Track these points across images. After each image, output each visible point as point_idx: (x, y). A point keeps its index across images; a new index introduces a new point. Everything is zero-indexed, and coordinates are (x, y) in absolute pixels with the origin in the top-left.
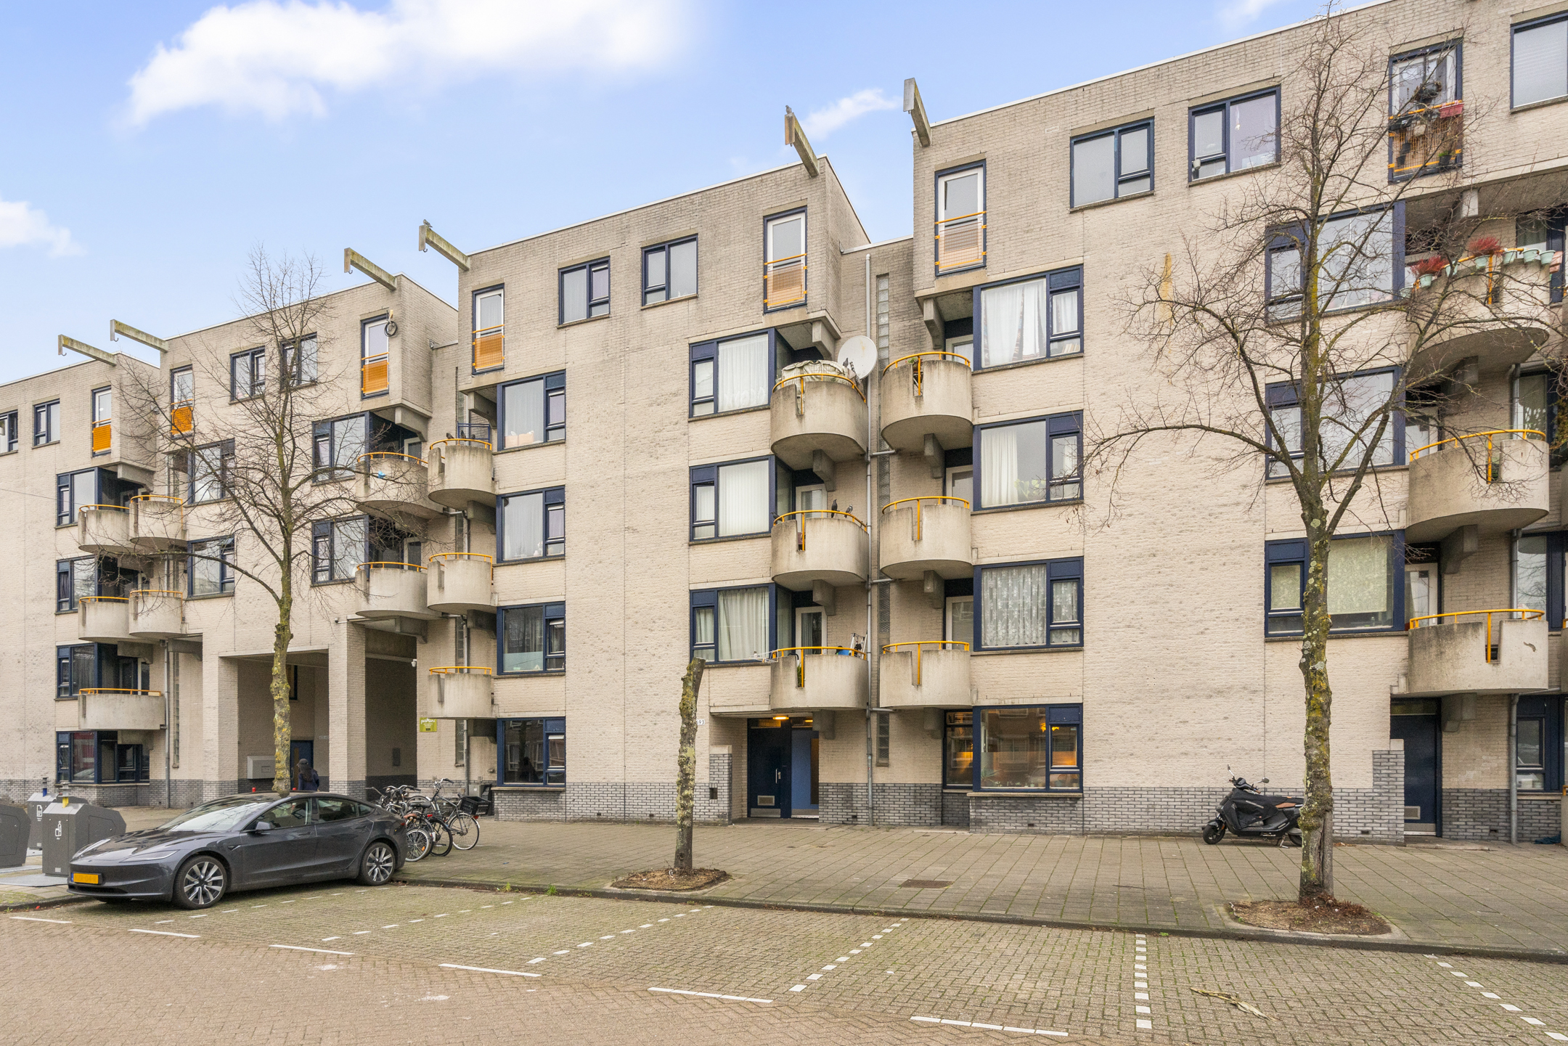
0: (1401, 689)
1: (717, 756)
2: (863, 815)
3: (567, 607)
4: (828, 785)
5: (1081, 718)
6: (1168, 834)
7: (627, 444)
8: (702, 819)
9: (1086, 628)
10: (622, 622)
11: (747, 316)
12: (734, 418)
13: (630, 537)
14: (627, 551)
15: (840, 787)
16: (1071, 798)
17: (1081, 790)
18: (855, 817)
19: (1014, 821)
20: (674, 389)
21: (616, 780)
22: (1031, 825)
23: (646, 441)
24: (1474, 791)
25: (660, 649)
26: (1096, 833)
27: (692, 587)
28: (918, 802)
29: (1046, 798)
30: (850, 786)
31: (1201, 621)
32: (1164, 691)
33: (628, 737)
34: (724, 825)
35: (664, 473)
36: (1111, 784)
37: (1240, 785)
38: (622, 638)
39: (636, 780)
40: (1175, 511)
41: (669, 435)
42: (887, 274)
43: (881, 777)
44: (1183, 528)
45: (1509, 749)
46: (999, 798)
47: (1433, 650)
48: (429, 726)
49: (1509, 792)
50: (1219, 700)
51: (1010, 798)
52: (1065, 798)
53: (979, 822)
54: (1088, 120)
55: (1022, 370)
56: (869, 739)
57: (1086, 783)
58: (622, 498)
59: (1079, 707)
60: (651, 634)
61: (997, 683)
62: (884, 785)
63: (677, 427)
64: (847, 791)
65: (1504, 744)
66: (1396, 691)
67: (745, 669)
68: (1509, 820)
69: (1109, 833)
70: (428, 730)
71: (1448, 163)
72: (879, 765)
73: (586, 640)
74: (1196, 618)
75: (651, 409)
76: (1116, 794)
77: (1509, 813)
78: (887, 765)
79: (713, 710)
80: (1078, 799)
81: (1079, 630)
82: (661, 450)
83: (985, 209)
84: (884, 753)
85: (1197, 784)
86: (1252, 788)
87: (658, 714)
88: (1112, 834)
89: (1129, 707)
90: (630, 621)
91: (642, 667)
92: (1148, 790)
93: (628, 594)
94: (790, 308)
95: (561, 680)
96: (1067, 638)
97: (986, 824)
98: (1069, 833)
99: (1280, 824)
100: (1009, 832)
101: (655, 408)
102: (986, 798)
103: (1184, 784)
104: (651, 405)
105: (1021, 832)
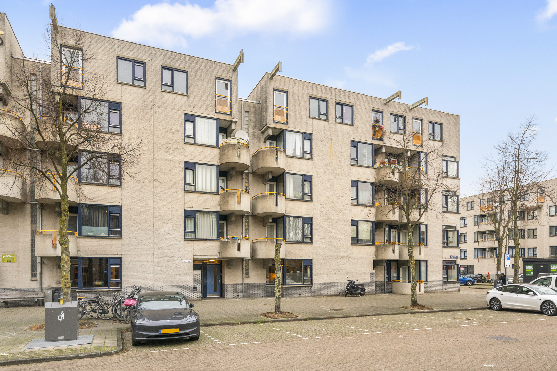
0: (375, 258)
1: (197, 274)
2: (241, 294)
3: (123, 209)
4: (228, 284)
5: (312, 263)
6: (332, 295)
7: (155, 145)
8: (191, 299)
9: (313, 238)
10: (152, 218)
11: (209, 111)
12: (203, 147)
13: (156, 184)
14: (155, 189)
15: (232, 285)
16: (310, 286)
17: (312, 283)
18: (238, 295)
19: (295, 294)
20: (178, 129)
21: (150, 285)
22: (300, 295)
23: (164, 146)
24: (379, 282)
25: (171, 232)
26: (316, 296)
27: (186, 209)
28: (258, 289)
29: (304, 286)
30: (236, 285)
31: (338, 238)
32: (331, 256)
33: (156, 267)
34: (200, 301)
35: (173, 161)
36: (319, 282)
37: (351, 282)
38: (152, 225)
39: (160, 284)
40: (333, 208)
41: (175, 146)
42: (248, 112)
43: (247, 281)
44: (335, 213)
45: (384, 272)
46: (292, 287)
47: (383, 250)
48: (9, 259)
49: (384, 282)
50: (342, 259)
51: (295, 287)
52: (308, 286)
53: (286, 295)
54: (314, 94)
55: (297, 159)
56: (243, 269)
57: (314, 282)
58: (152, 167)
59: (311, 260)
60: (167, 225)
61: (291, 252)
62: (248, 284)
63: (179, 144)
64: (235, 286)
65: (383, 271)
66: (374, 259)
67: (208, 242)
68: (385, 288)
69: (319, 296)
70: (8, 261)
71: (381, 139)
72: (246, 277)
73: (134, 224)
74: (338, 237)
75: (167, 133)
76: (321, 285)
77: (385, 287)
78: (248, 277)
79: (195, 257)
80: (311, 286)
81: (311, 238)
82: (171, 152)
83: (287, 106)
84: (247, 273)
85: (338, 281)
86: (354, 282)
87: (171, 258)
88: (320, 296)
89: (323, 261)
90: (157, 219)
91: (162, 238)
92: (328, 283)
93: (155, 207)
94: (225, 114)
95: (120, 241)
96: (308, 240)
97: (288, 295)
98: (310, 296)
99: (359, 291)
100: (295, 297)
101: (168, 133)
102: (288, 287)
103: (335, 282)
104: (167, 132)
105: (298, 297)
